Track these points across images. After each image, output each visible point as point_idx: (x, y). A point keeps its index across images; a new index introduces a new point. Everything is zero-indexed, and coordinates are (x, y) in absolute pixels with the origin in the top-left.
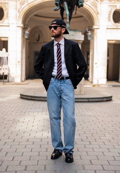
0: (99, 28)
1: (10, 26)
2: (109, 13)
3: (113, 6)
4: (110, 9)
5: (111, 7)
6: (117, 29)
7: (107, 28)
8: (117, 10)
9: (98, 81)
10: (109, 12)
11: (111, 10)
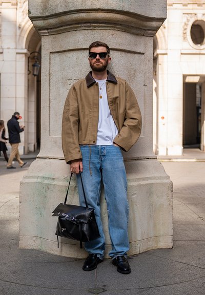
0: (166, 54)
1: (4, 53)
2: (183, 27)
3: (191, 14)
4: (185, 20)
5: (187, 15)
6: (200, 54)
7: (182, 54)
8: (197, 20)
9: (167, 149)
10: (183, 24)
11: (188, 20)
